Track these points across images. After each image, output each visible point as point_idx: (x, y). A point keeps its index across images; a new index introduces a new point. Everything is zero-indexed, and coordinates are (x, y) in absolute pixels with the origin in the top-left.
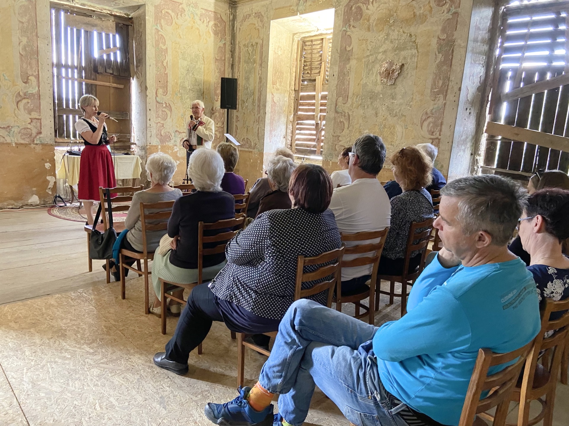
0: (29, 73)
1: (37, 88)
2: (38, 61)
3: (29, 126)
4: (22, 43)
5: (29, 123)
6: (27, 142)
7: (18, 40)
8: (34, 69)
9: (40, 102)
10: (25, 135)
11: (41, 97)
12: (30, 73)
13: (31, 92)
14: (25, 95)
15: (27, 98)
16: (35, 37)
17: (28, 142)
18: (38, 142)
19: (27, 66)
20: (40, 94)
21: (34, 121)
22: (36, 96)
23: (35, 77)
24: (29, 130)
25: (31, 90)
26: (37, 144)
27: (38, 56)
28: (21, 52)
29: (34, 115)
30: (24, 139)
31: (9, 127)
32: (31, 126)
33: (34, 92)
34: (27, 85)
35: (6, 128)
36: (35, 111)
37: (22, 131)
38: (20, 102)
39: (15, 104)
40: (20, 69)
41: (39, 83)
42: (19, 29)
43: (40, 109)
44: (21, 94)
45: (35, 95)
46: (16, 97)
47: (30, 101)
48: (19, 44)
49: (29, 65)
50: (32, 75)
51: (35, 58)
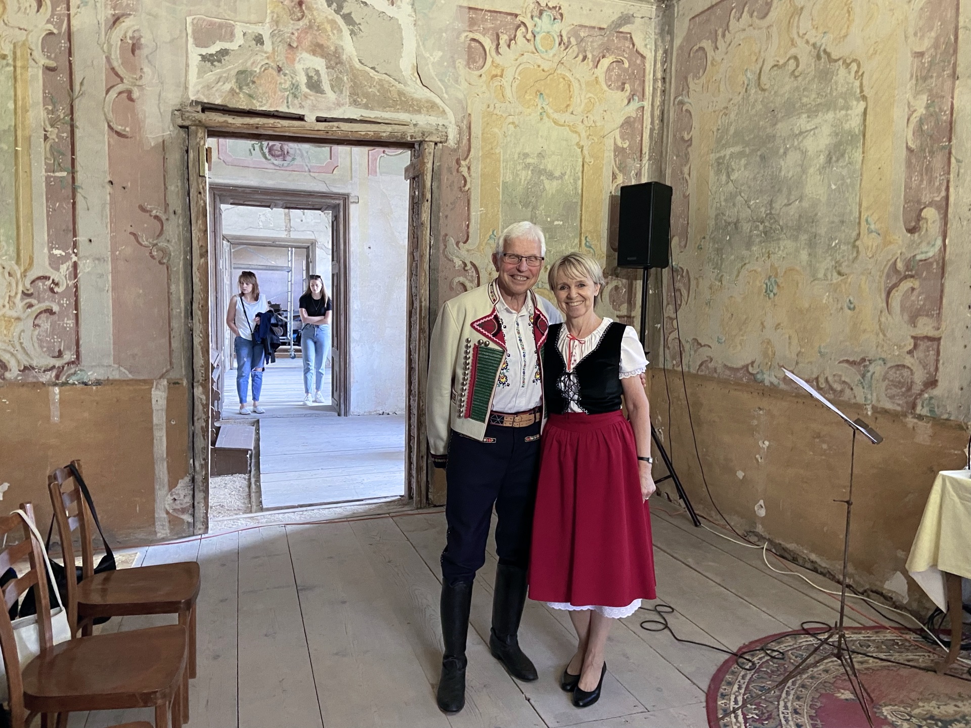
0: (923, 200)
1: (939, 242)
2: (950, 153)
3: (908, 361)
4: (914, 115)
5: (910, 352)
6: (899, 409)
7: (907, 109)
8: (937, 184)
9: (942, 285)
10: (895, 386)
11: (949, 269)
12: (926, 198)
13: (923, 257)
14: (908, 268)
15: (912, 276)
16: (949, 83)
17: (902, 407)
18: (925, 412)
19: (922, 181)
20: (947, 258)
21: (923, 345)
22: (935, 266)
23: (938, 208)
24: (906, 373)
25: (924, 250)
26: (920, 417)
27: (950, 140)
28: (910, 144)
29: (925, 327)
30: (892, 397)
31: (863, 360)
32: (912, 360)
33: (931, 254)
34: (916, 235)
35: (859, 364)
36: (927, 315)
37: (892, 375)
38: (894, 291)
39: (884, 296)
40: (903, 193)
41: (946, 224)
42: (912, 76)
43: (940, 308)
44: (900, 266)
45: (931, 264)
46: (888, 276)
47: (916, 284)
48: (908, 120)
49: (926, 174)
50: (931, 204)
51: (944, 148)
